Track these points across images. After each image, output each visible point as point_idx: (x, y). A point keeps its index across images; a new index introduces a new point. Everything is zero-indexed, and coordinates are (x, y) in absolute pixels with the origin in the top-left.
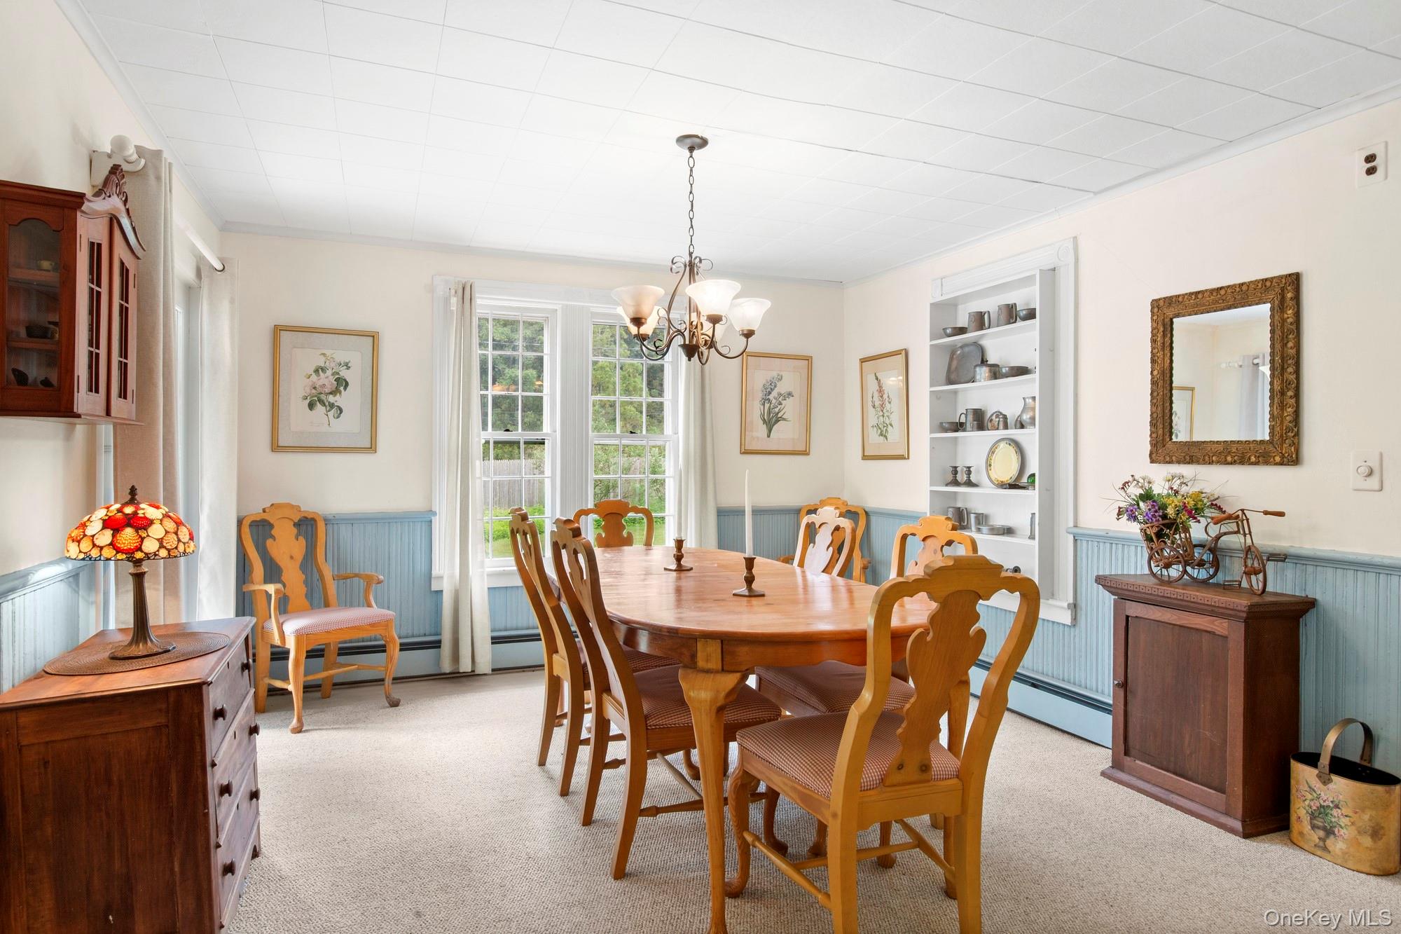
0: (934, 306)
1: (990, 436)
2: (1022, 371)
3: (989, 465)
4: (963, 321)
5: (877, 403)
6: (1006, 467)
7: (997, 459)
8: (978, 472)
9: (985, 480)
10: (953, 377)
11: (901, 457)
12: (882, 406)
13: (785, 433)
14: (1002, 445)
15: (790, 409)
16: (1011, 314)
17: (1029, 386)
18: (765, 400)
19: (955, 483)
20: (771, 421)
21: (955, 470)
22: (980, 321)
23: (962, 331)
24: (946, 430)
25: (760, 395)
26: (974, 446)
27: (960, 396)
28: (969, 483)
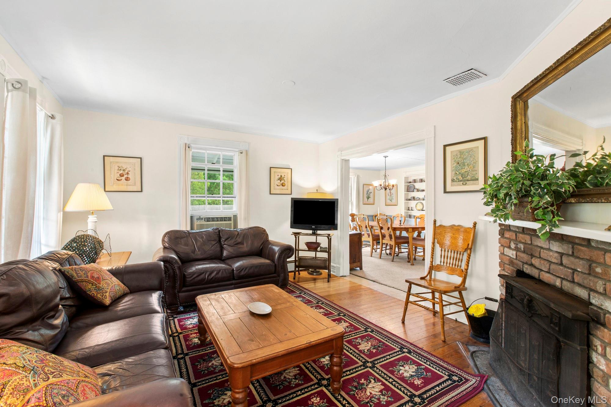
0: (405, 177)
1: (416, 202)
2: (423, 191)
3: (416, 207)
4: (412, 181)
5: (389, 195)
6: (420, 207)
7: (418, 206)
8: (414, 208)
9: (415, 209)
10: (408, 190)
11: (396, 205)
12: (391, 195)
13: (371, 200)
14: (419, 203)
15: (372, 195)
16: (422, 181)
17: (424, 193)
18: (367, 194)
19: (409, 210)
20: (368, 198)
21: (409, 208)
22: (415, 181)
23: (410, 182)
24: (407, 200)
25: (366, 193)
26: (413, 204)
27: (409, 194)
28: (412, 210)
